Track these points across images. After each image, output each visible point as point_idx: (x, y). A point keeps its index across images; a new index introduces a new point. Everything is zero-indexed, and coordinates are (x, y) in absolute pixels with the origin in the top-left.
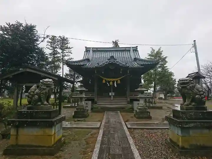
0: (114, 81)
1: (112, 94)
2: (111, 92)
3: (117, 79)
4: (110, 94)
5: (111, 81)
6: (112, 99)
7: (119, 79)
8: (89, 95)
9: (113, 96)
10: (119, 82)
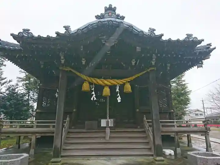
0: (115, 86)
1: (108, 122)
2: (106, 118)
3: (124, 81)
4: (103, 123)
5: (107, 85)
6: (108, 138)
7: (128, 79)
8: (48, 127)
9: (110, 127)
10: (128, 88)
